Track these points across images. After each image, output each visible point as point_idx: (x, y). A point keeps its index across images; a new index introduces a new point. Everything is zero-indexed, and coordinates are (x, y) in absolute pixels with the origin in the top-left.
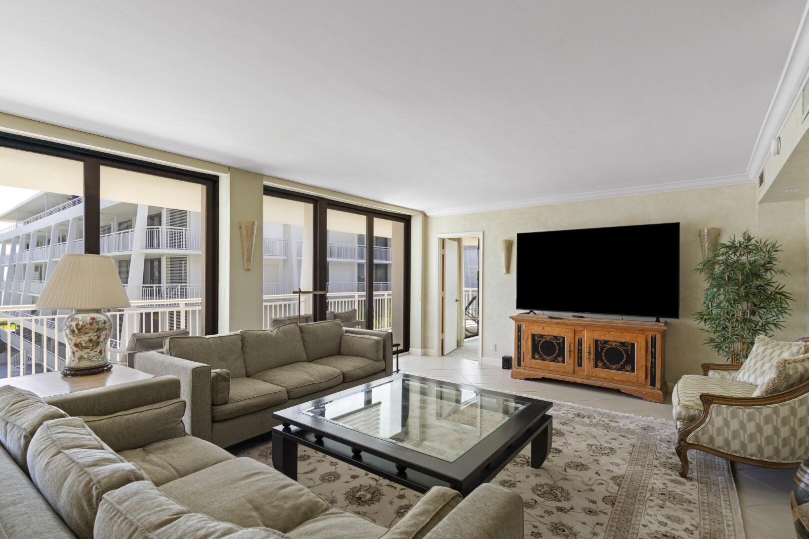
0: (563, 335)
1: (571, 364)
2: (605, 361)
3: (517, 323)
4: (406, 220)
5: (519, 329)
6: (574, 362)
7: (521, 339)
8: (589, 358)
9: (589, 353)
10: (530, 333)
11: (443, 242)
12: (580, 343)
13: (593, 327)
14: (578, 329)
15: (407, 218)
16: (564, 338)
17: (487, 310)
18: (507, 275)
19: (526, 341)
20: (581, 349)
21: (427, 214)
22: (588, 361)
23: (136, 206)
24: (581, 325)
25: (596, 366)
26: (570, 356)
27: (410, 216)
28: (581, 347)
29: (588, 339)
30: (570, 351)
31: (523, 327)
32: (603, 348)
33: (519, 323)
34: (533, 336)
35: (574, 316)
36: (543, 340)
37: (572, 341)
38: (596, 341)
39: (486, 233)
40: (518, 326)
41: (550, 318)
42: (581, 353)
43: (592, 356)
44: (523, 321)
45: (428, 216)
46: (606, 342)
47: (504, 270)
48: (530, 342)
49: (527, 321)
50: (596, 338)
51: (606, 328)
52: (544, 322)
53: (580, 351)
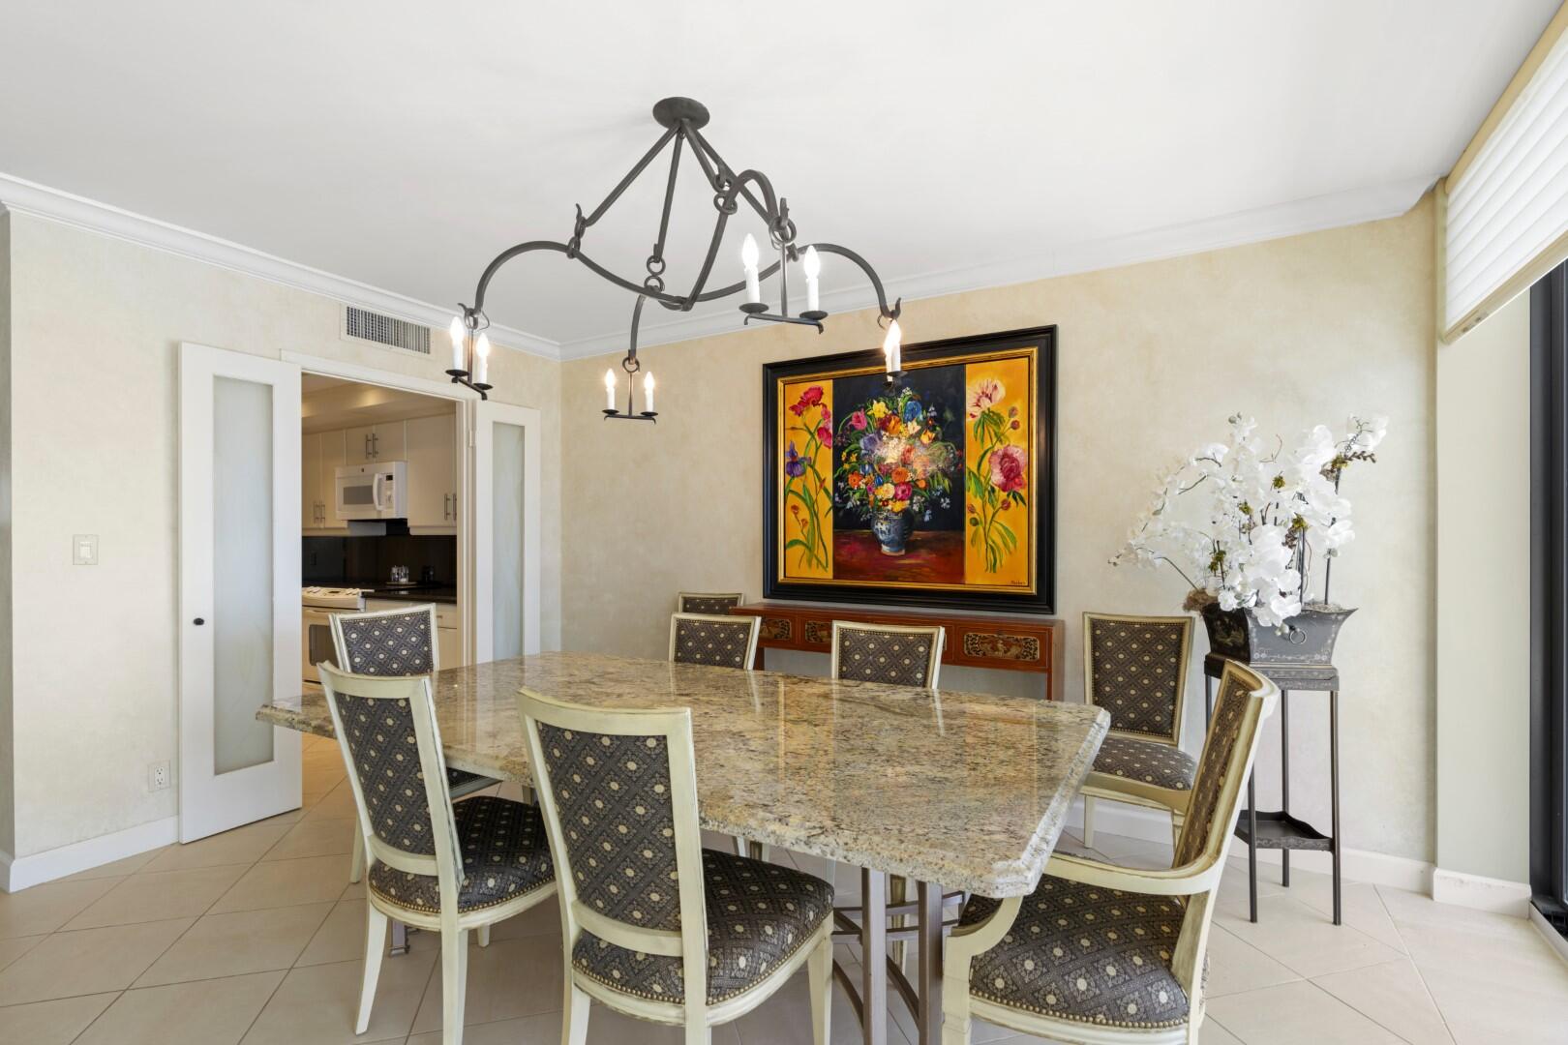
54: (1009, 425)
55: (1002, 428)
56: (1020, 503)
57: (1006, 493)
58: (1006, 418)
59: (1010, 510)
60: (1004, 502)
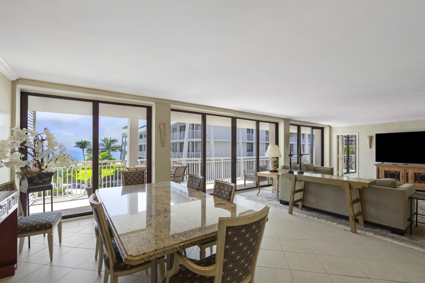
0: (399, 171)
1: (403, 181)
2: (419, 180)
3: (377, 167)
4: (322, 129)
5: (378, 169)
6: (405, 181)
7: (379, 172)
8: (412, 179)
9: (412, 177)
10: (383, 170)
11: (338, 136)
12: (407, 174)
13: (414, 168)
14: (406, 169)
15: (323, 128)
16: (399, 172)
17: (360, 161)
18: (370, 149)
19: (382, 173)
20: (408, 176)
21: (331, 126)
22: (411, 180)
23: (185, 123)
24: (407, 167)
25: (415, 182)
26: (403, 179)
27: (323, 127)
28: (408, 175)
29: (411, 172)
30: (403, 177)
31: (380, 168)
32: (418, 176)
33: (378, 167)
34: (385, 171)
35: (404, 164)
36: (390, 173)
37: (404, 173)
38: (415, 173)
39: (360, 133)
40: (378, 168)
41: (393, 165)
42: (408, 177)
43: (413, 179)
44: (380, 166)
45: (331, 127)
46: (420, 174)
47: (369, 147)
48: (383, 173)
49: (382, 166)
50: (415, 172)
51: (418, 168)
52: (390, 166)
53: (407, 177)
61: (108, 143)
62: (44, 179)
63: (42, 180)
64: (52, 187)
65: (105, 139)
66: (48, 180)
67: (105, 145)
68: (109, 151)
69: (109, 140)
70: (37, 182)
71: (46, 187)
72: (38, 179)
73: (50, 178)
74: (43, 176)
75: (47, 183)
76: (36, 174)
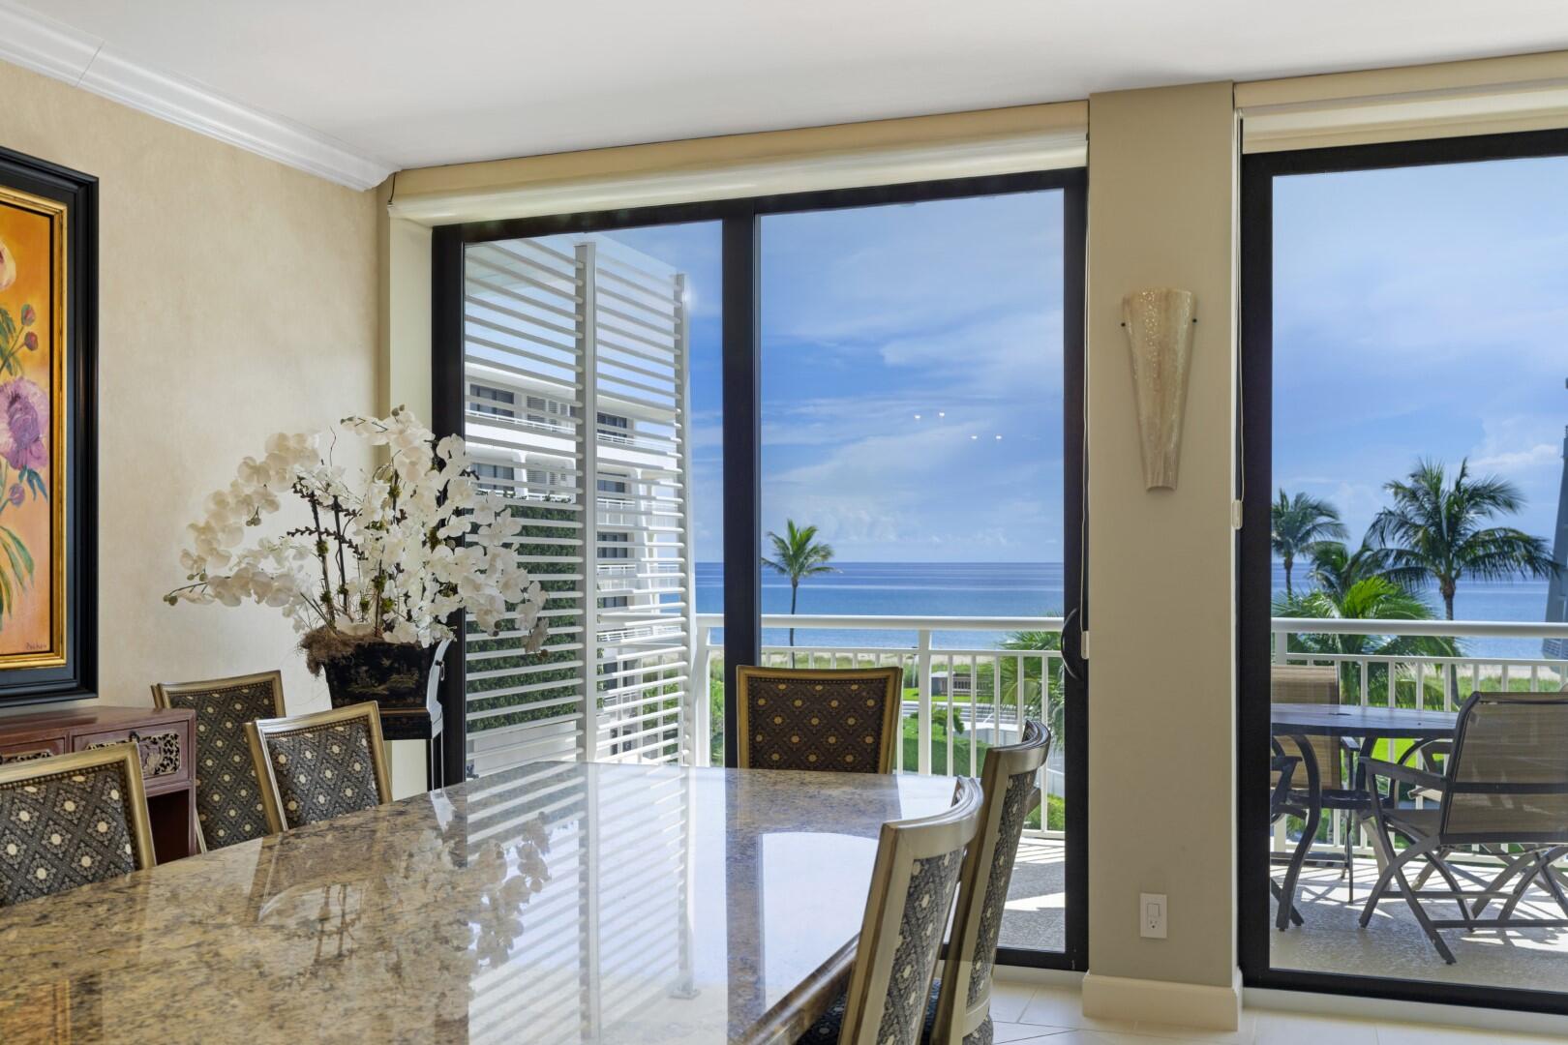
54: (22, 340)
55: (12, 343)
56: (39, 493)
57: (18, 472)
58: (18, 324)
59: (24, 504)
60: (14, 489)
61: (1444, 513)
62: (395, 677)
63: (388, 685)
64: (429, 724)
65: (1420, 475)
66: (411, 684)
67: (1419, 521)
68: (1450, 567)
69: (1448, 486)
70: (366, 690)
71: (404, 720)
72: (370, 677)
73: (420, 677)
74: (386, 662)
75: (411, 700)
76: (349, 651)
